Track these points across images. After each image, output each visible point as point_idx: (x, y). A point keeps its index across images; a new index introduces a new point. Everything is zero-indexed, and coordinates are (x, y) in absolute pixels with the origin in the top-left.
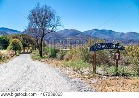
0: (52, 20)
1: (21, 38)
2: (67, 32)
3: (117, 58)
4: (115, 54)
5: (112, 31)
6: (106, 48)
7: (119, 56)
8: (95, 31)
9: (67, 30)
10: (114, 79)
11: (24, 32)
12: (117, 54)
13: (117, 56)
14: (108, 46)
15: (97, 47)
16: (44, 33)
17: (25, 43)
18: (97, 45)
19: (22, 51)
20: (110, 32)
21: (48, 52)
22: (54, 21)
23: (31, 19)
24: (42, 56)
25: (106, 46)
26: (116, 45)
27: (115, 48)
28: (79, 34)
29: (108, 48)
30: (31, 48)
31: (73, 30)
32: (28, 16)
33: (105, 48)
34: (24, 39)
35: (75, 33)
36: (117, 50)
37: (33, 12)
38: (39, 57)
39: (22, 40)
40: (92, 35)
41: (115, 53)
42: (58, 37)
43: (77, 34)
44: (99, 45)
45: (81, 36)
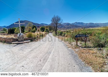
0: (60, 21)
1: (49, 27)
5: (83, 23)
7: (86, 39)
8: (76, 23)
10: (84, 49)
11: (49, 25)
16: (57, 26)
19: (49, 32)
20: (82, 23)
21: (59, 33)
23: (52, 21)
24: (56, 34)
25: (81, 35)
26: (85, 35)
30: (52, 30)
34: (50, 27)
35: (68, 24)
37: (53, 19)
39: (49, 28)
40: (75, 25)
41: (85, 38)
42: (62, 26)
43: (69, 24)
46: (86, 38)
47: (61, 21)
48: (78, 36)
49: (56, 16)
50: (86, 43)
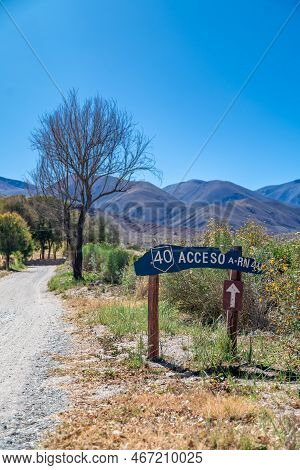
2: (198, 189)
3: (233, 304)
4: (225, 288)
6: (194, 265)
9: (199, 182)
12: (233, 290)
13: (233, 297)
14: (199, 258)
15: (160, 260)
16: (89, 197)
17: (45, 226)
18: (162, 254)
21: (103, 262)
22: (126, 153)
23: (46, 147)
24: (80, 274)
25: (191, 257)
26: (228, 256)
27: (226, 266)
28: (243, 197)
29: (201, 265)
30: (65, 244)
31: (221, 182)
32: (35, 136)
33: (187, 266)
36: (235, 271)
38: (71, 278)
41: (227, 284)
44: (167, 253)
45: (248, 205)
46: (240, 286)
47: (133, 148)
48: (164, 266)
49: (81, 105)
50: (240, 339)
